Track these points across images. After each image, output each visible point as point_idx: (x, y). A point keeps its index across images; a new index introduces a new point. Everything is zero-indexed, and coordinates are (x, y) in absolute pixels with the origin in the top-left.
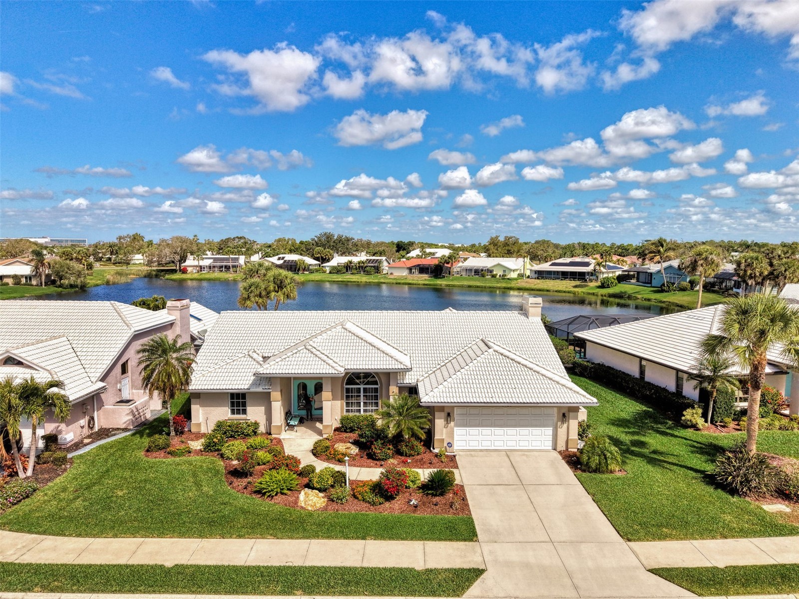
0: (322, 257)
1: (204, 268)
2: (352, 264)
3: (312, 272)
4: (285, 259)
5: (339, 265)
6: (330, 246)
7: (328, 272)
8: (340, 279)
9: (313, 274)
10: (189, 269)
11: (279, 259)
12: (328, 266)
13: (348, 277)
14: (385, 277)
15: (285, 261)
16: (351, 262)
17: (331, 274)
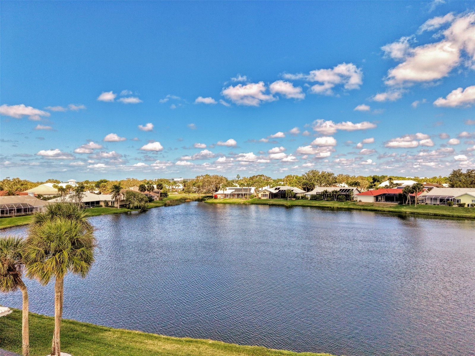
0: (307, 188)
1: (228, 195)
2: (328, 193)
3: (298, 198)
4: (280, 189)
5: (318, 193)
6: (315, 180)
7: (309, 199)
8: (317, 205)
9: (298, 201)
10: (219, 196)
11: (276, 189)
12: (309, 195)
13: (323, 203)
14: (354, 204)
15: (280, 190)
16: (326, 192)
17: (311, 201)
